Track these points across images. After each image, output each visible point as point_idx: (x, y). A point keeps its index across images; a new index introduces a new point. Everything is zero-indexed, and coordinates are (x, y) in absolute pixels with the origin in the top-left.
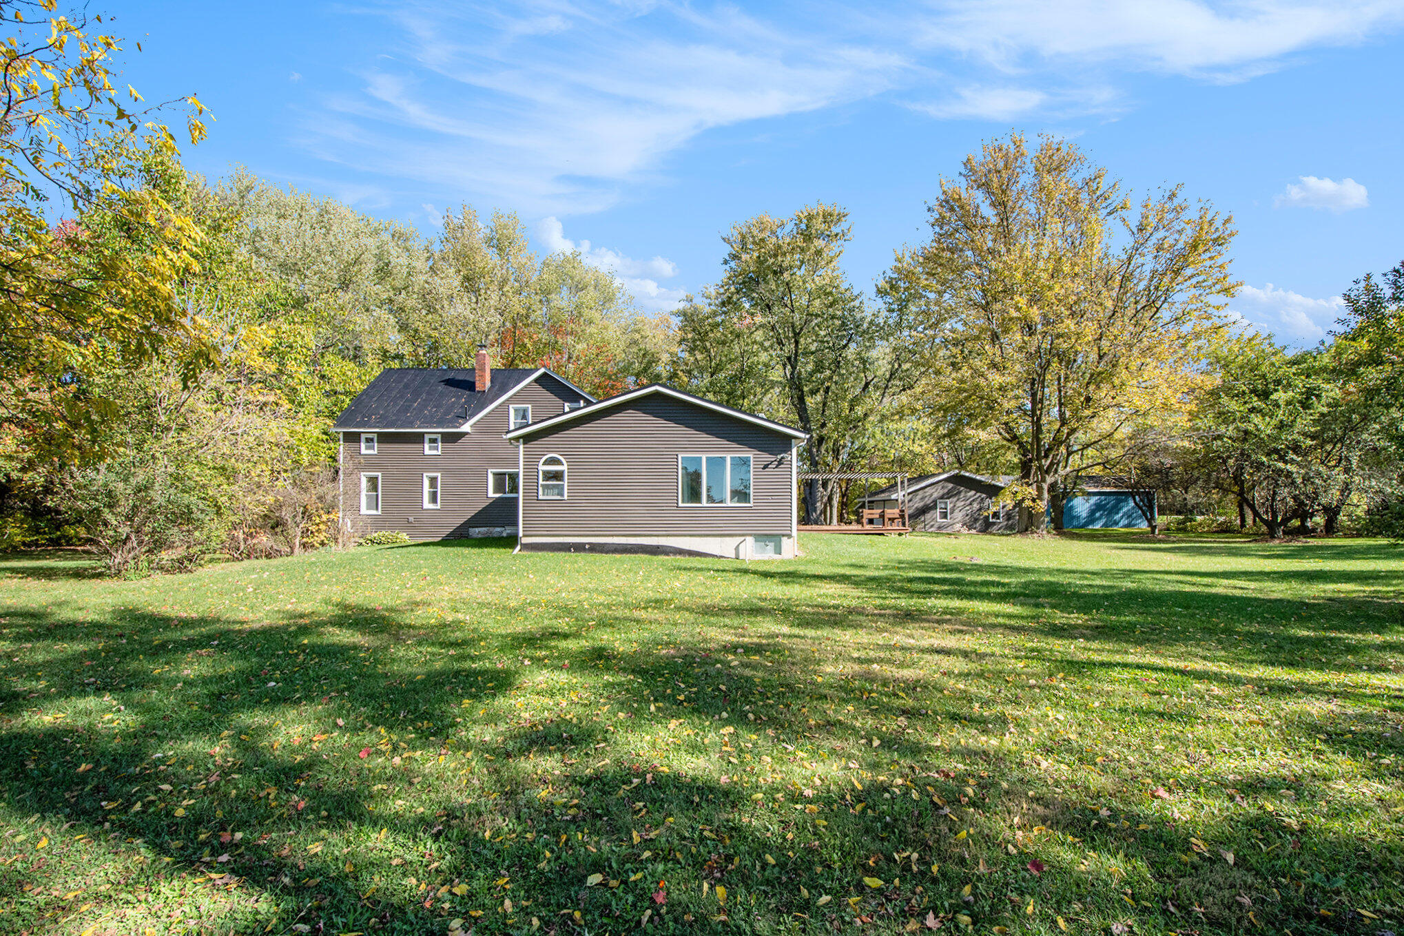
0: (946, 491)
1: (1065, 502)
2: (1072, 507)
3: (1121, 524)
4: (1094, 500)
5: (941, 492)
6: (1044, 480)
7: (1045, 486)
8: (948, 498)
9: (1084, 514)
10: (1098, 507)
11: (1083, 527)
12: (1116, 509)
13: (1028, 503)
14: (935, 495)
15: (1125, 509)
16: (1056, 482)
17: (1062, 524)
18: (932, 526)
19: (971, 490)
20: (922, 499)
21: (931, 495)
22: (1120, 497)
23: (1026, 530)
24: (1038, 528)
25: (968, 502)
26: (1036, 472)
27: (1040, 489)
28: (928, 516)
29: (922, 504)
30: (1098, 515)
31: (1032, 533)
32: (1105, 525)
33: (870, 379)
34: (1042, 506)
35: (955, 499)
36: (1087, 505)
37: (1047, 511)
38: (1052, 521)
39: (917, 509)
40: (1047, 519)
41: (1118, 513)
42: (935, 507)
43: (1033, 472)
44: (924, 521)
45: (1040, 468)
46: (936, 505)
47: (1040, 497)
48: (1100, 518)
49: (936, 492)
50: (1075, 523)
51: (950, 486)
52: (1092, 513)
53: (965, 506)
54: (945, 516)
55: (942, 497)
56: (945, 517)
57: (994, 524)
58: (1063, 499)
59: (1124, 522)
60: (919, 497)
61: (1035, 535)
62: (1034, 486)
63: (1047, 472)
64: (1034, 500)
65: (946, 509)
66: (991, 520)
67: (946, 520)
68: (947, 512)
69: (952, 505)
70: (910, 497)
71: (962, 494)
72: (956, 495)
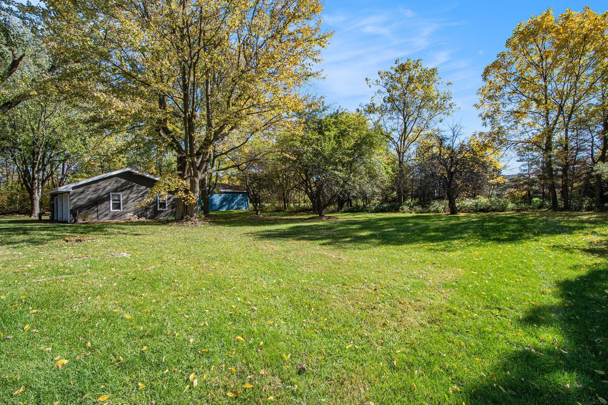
0: (119, 185)
1: (209, 196)
2: (212, 199)
3: (234, 208)
4: (223, 195)
5: (116, 185)
6: (196, 175)
7: (197, 181)
8: (122, 191)
9: (218, 203)
10: (224, 200)
11: (217, 210)
12: (232, 200)
13: (181, 194)
14: (109, 188)
15: (236, 201)
16: (204, 179)
17: (208, 210)
18: (106, 215)
19: (142, 185)
20: (95, 191)
21: (105, 188)
22: (235, 194)
23: (182, 218)
24: (192, 216)
25: (140, 194)
26: (190, 168)
27: (193, 183)
28: (102, 207)
29: (95, 196)
30: (224, 203)
31: (187, 221)
32: (228, 209)
33: (18, 56)
34: (194, 198)
35: (129, 192)
36: (220, 198)
37: (199, 201)
38: (202, 208)
39: (90, 200)
40: (199, 207)
41: (233, 203)
42: (108, 199)
43: (187, 168)
44: (97, 211)
45: (193, 164)
46: (109, 196)
47: (193, 189)
48: (225, 205)
49: (110, 186)
50: (214, 208)
51: (123, 181)
52: (222, 202)
53: (137, 198)
54: (117, 206)
55: (116, 190)
56: (119, 207)
57: (162, 212)
58: (208, 194)
59: (236, 207)
60: (91, 190)
61: (189, 223)
62: (189, 180)
63: (199, 169)
64: (186, 192)
65: (119, 200)
66: (159, 209)
67: (119, 210)
68: (120, 203)
69: (125, 197)
70: (81, 189)
71: (135, 188)
72: (129, 188)
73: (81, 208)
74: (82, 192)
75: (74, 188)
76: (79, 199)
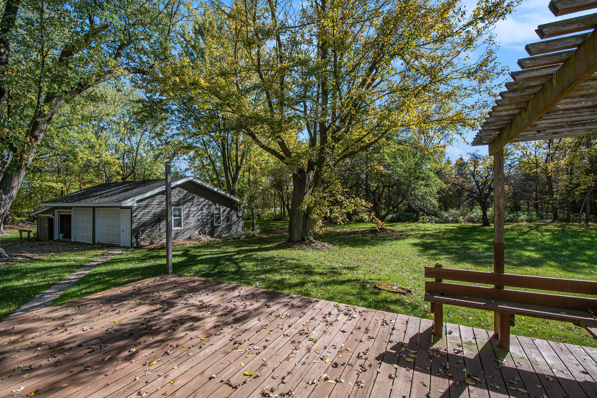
0: (181, 197)
5: (178, 197)
8: (183, 204)
19: (201, 196)
25: (200, 207)
35: (189, 205)
44: (160, 230)
51: (185, 192)
53: (197, 212)
54: (178, 223)
55: (178, 203)
57: (218, 227)
65: (180, 216)
66: (215, 225)
67: (180, 228)
68: (181, 219)
69: (186, 212)
70: (144, 203)
71: (195, 200)
72: (189, 201)
73: (145, 225)
74: (146, 206)
75: (138, 202)
76: (144, 214)
